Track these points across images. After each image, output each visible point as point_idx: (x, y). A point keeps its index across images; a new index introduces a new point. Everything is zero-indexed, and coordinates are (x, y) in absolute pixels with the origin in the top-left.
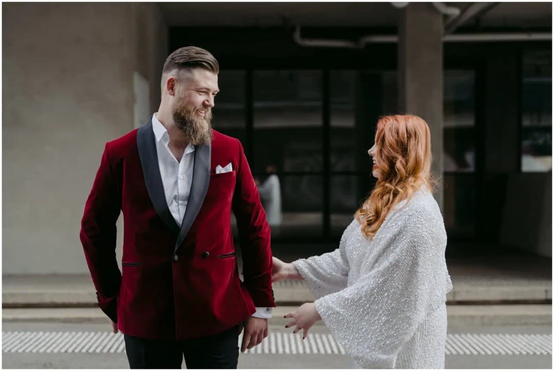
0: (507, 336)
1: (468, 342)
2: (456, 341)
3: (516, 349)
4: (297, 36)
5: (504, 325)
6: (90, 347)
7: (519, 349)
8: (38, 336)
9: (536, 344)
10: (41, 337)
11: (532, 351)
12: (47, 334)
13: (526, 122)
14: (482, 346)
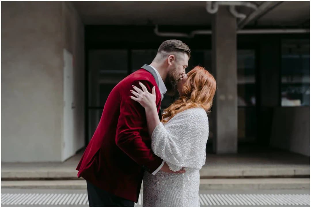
0: (273, 195)
1: (250, 198)
2: (243, 198)
3: (277, 202)
4: (156, 30)
5: (271, 189)
6: (36, 202)
7: (279, 202)
8: (7, 196)
9: (288, 200)
10: (8, 196)
11: (286, 203)
12: (12, 195)
13: (284, 80)
14: (258, 201)
